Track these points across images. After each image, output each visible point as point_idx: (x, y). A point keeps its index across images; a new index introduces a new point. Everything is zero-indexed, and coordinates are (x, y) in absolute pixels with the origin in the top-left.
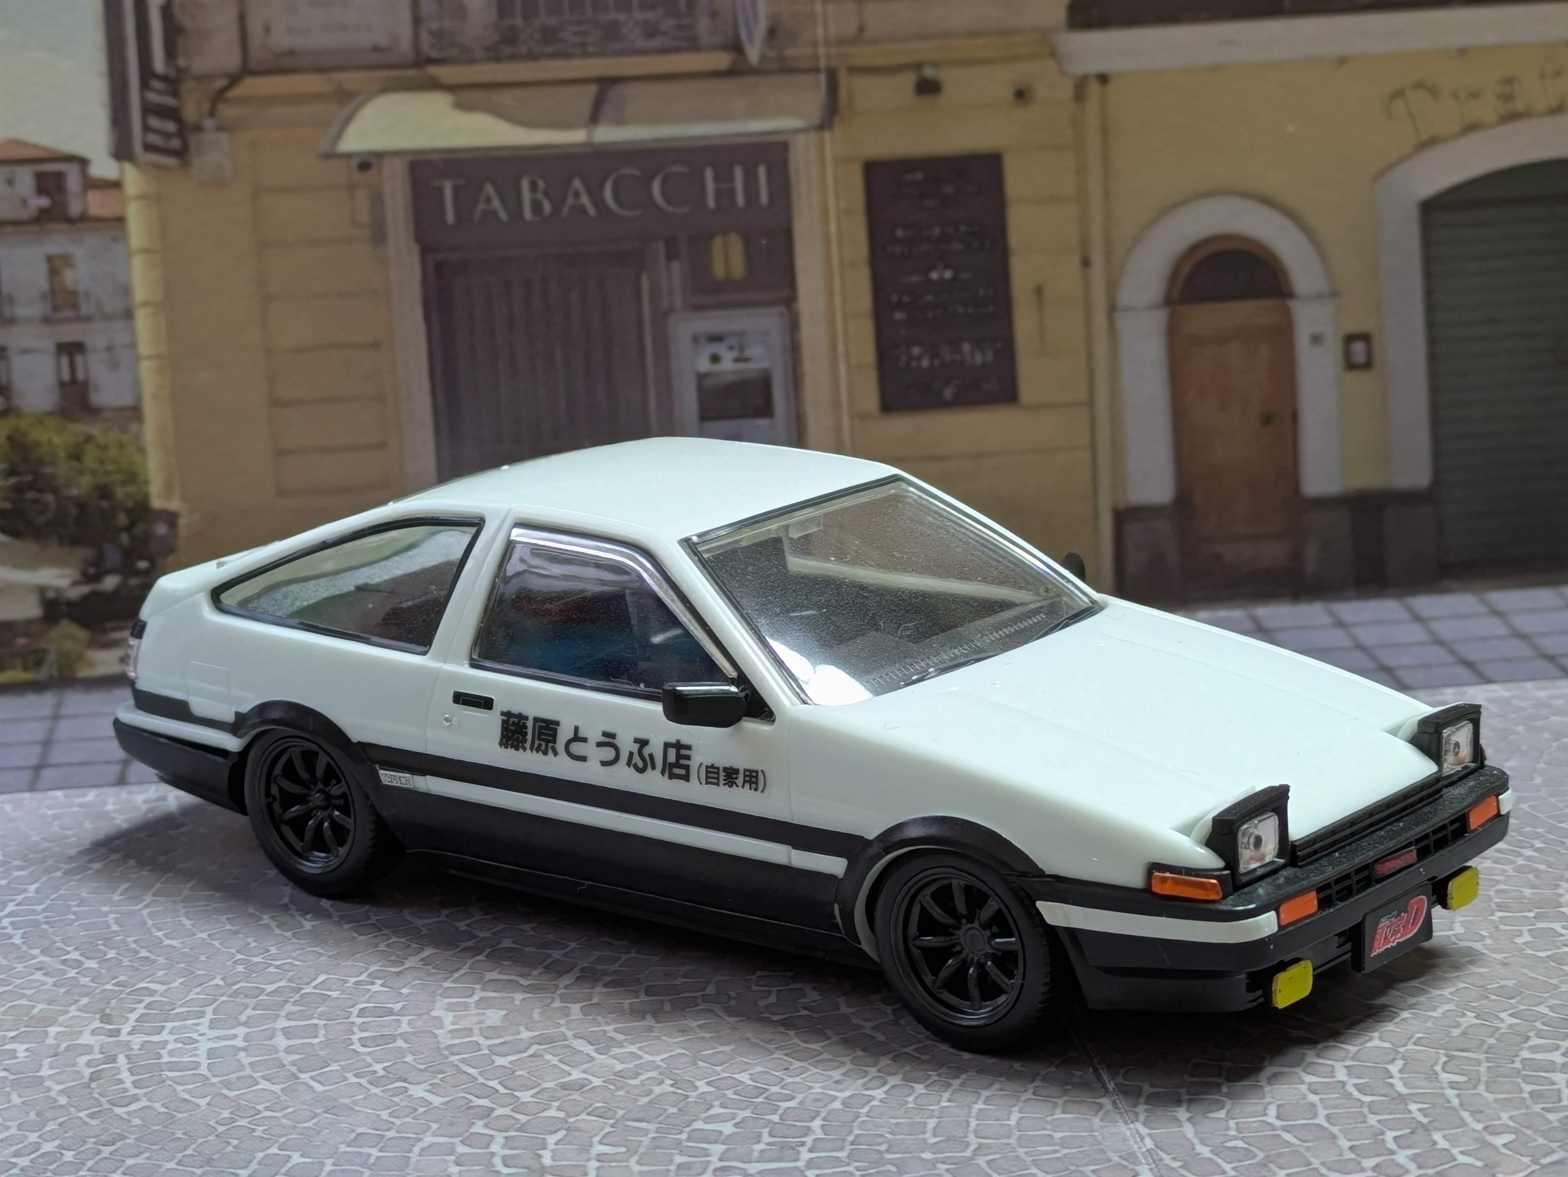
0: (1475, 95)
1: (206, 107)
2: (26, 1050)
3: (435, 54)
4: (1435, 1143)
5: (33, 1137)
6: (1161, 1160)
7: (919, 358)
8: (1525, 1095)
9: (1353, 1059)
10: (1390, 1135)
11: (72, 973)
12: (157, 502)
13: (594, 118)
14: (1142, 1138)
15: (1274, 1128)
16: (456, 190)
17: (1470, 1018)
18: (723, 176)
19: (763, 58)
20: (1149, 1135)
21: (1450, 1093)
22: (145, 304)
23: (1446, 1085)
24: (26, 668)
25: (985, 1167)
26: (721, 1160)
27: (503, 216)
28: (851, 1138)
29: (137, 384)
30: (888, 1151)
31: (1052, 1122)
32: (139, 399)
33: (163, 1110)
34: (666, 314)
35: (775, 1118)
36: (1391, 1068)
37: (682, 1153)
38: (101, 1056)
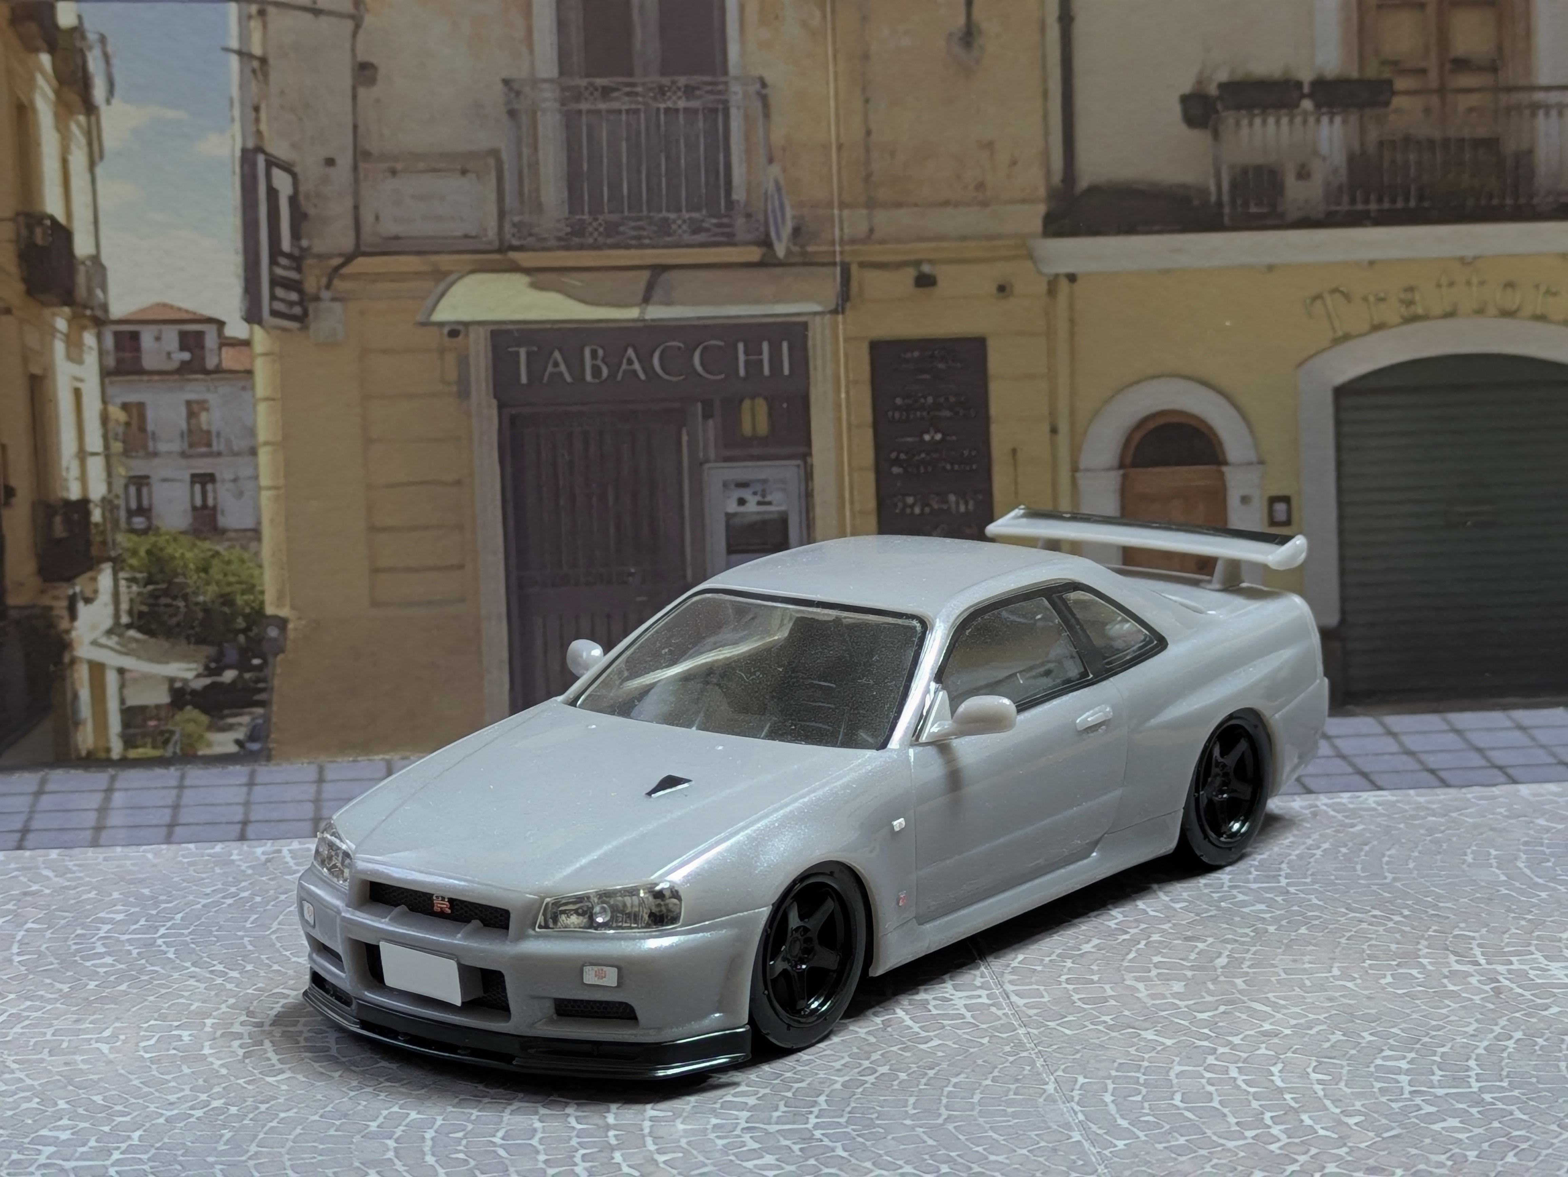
0: (1383, 300)
1: (324, 281)
2: (190, 1035)
3: (516, 242)
4: (1302, 1121)
5: (204, 1097)
6: (1090, 1128)
7: (912, 507)
8: (1375, 1090)
9: (1243, 1062)
10: (1268, 1115)
11: (219, 981)
12: (270, 610)
13: (646, 300)
14: (1076, 1113)
15: (1178, 1108)
16: (529, 354)
17: (1339, 1035)
18: (753, 350)
19: (789, 252)
20: (1081, 1111)
21: (1318, 1087)
22: (266, 443)
23: (1315, 1082)
24: (154, 747)
25: (953, 1130)
26: (747, 1122)
27: (568, 378)
28: (848, 1109)
29: (257, 510)
30: (877, 1118)
31: (1005, 1101)
32: (259, 523)
33: (304, 1079)
34: (701, 464)
35: (790, 1094)
36: (1272, 1068)
37: (716, 1117)
38: (250, 1041)
